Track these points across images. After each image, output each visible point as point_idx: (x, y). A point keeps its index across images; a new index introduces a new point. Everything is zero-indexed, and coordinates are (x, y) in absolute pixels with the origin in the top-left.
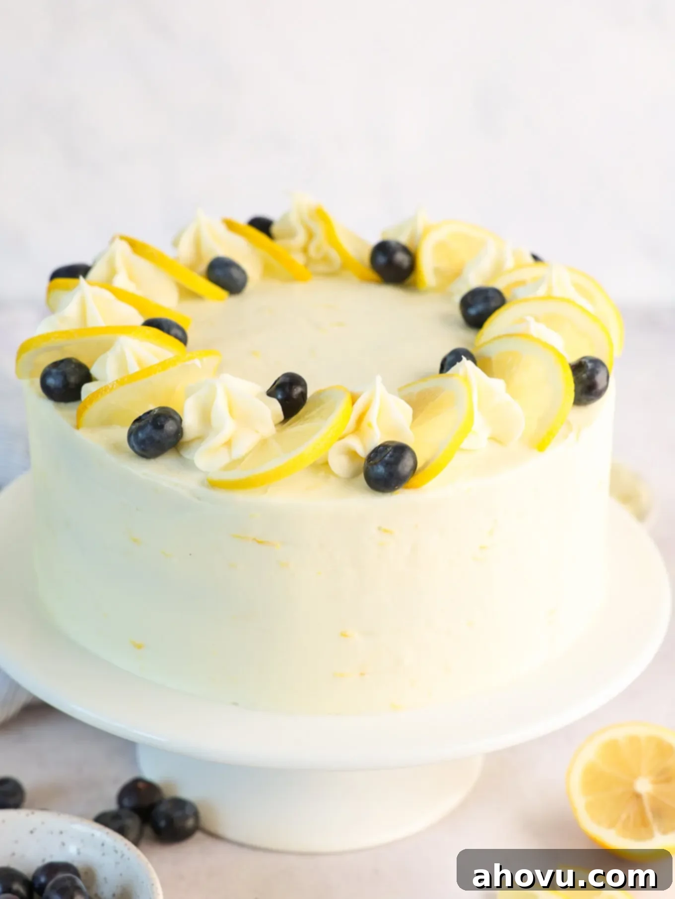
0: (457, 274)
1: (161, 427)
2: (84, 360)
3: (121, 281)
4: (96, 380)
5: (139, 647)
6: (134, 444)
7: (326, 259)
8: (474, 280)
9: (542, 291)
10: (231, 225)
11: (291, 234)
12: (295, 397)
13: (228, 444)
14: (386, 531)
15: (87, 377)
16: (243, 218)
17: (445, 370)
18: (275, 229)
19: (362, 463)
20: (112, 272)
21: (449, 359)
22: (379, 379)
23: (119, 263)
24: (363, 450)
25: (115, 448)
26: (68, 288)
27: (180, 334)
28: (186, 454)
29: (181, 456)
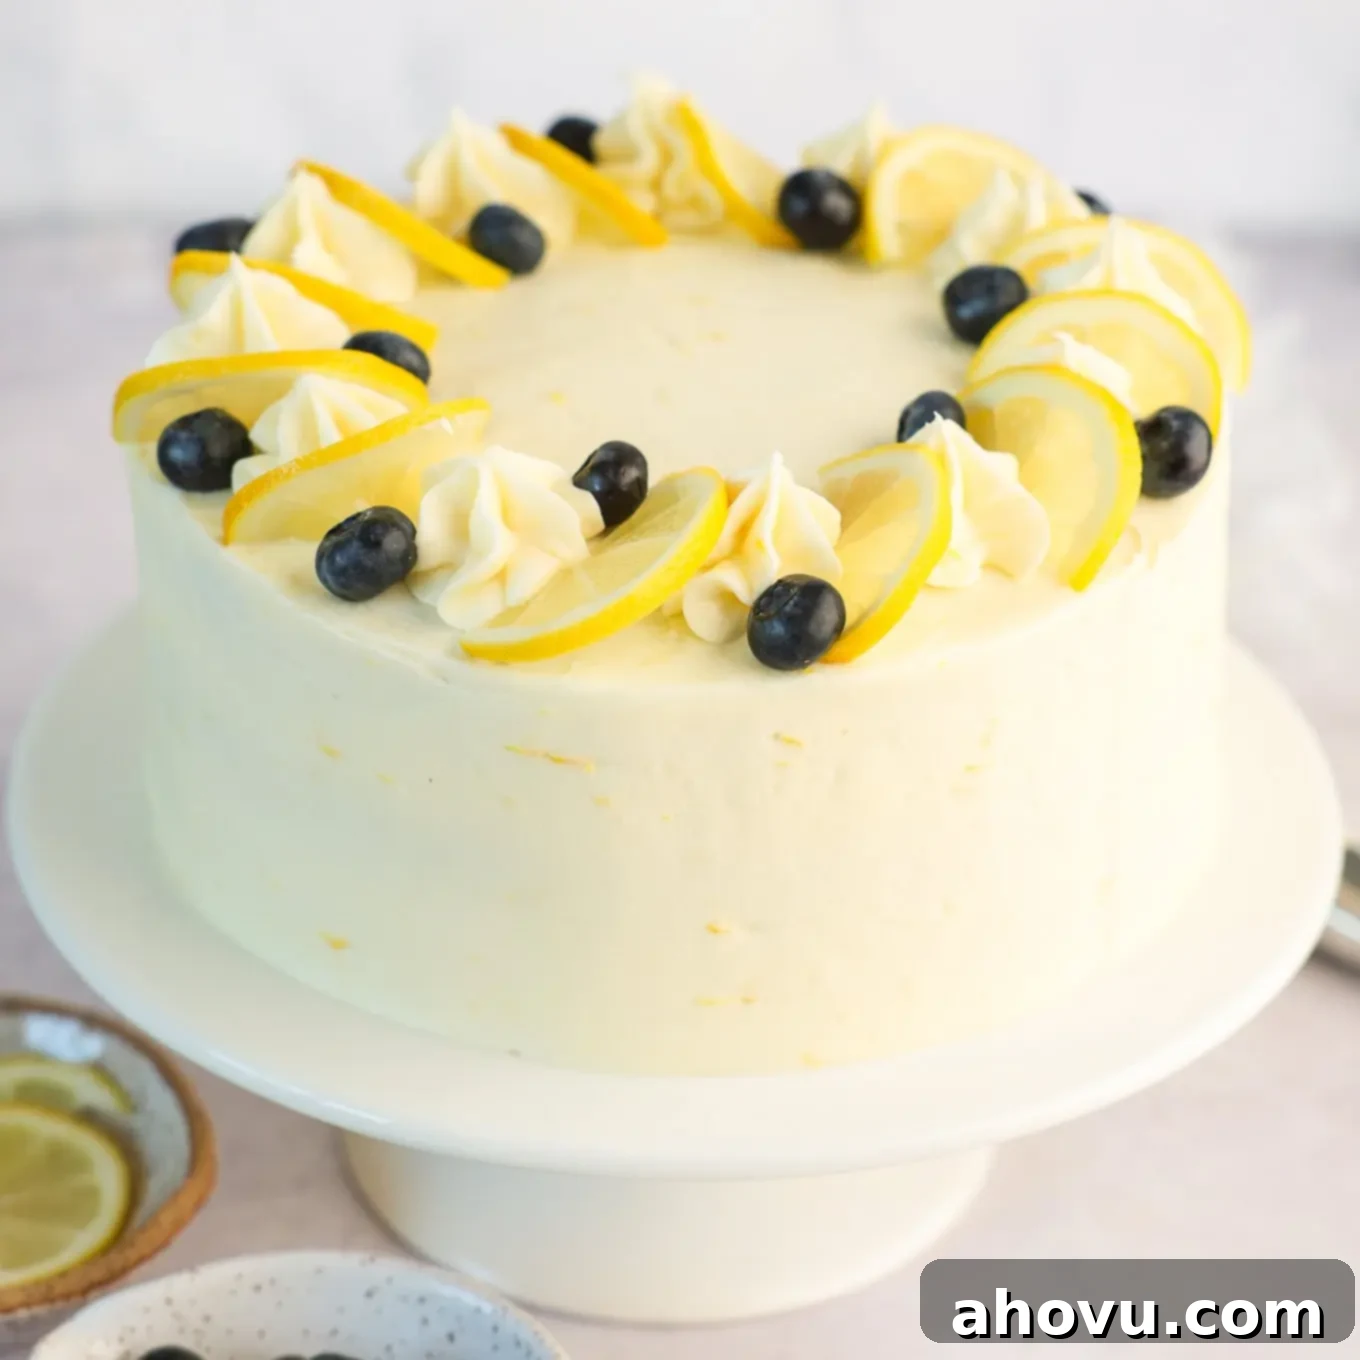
0: (941, 235)
1: (376, 545)
2: (238, 412)
3: (310, 257)
4: (260, 452)
5: (337, 945)
6: (329, 577)
7: (695, 203)
8: (972, 252)
9: (1093, 279)
10: (516, 139)
11: (630, 155)
12: (625, 489)
13: (501, 577)
14: (791, 742)
15: (245, 448)
16: (537, 122)
17: (905, 435)
18: (601, 142)
19: (746, 615)
20: (292, 237)
21: (915, 413)
22: (778, 458)
23: (306, 217)
24: (747, 592)
25: (296, 582)
26: (210, 271)
27: (414, 360)
28: (426, 595)
29: (413, 597)
